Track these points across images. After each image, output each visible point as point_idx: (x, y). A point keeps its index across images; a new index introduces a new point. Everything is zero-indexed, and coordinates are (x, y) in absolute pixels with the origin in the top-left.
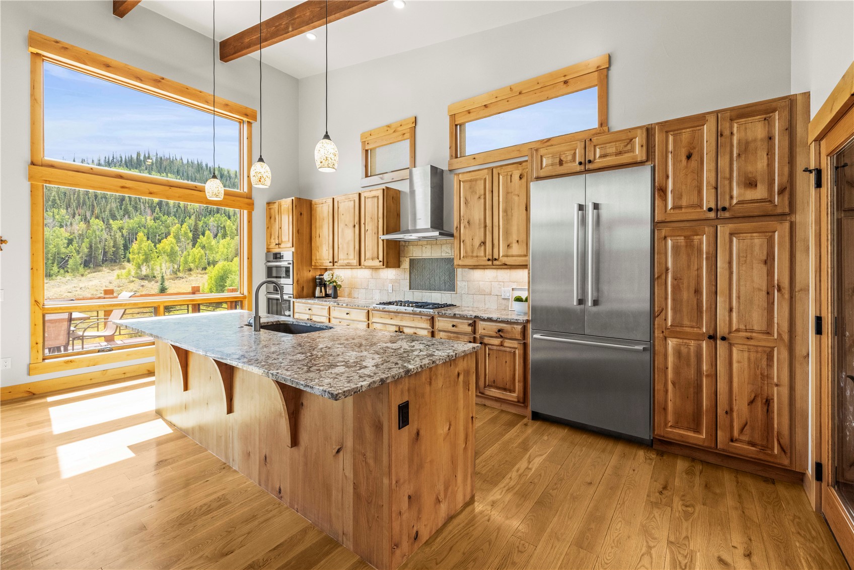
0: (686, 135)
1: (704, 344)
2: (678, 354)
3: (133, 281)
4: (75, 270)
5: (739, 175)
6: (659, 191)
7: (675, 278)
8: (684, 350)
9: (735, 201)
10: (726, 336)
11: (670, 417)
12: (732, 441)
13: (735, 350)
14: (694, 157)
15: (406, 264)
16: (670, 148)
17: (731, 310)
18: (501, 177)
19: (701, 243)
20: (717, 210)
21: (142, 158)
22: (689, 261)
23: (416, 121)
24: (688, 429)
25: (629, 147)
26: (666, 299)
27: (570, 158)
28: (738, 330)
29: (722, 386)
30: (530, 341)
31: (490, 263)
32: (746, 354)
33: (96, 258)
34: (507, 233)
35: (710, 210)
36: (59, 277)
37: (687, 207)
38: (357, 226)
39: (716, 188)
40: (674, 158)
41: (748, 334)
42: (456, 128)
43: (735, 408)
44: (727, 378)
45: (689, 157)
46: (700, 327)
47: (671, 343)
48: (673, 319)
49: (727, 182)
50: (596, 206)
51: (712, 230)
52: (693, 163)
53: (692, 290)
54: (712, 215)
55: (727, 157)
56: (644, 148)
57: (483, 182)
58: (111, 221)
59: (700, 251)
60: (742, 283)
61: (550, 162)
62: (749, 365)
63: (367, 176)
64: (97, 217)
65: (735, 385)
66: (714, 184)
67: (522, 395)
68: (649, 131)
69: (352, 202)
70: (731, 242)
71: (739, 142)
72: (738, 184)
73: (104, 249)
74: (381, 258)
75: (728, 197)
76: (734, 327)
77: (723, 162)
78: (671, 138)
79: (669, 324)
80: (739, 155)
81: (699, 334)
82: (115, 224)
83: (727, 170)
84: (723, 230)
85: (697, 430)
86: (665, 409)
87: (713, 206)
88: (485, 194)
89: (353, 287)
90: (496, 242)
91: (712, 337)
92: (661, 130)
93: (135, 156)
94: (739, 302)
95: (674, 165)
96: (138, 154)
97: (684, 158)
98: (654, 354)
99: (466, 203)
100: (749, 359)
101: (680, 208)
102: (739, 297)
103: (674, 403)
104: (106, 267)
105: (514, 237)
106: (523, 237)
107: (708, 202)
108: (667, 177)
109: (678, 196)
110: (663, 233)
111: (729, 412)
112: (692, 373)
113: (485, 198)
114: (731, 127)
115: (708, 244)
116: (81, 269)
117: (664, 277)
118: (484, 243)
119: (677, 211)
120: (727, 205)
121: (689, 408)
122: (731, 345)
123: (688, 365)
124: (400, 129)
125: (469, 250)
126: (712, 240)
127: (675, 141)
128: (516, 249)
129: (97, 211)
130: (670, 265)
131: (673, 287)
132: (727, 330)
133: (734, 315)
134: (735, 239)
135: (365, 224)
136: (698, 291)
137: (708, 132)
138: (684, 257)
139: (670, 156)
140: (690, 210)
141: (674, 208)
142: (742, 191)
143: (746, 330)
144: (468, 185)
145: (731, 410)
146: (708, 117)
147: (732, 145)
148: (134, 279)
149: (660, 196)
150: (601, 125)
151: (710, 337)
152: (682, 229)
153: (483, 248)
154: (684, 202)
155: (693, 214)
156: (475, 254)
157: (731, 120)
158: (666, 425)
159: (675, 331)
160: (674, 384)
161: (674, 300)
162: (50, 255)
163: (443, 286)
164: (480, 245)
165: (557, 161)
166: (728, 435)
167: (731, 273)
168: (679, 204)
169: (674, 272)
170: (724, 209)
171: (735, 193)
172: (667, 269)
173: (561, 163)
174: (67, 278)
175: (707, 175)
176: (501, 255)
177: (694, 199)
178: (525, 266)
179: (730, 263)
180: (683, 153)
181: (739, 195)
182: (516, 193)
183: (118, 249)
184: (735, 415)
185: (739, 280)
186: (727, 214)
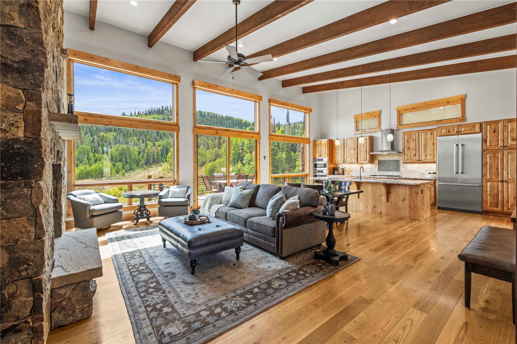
0: (493, 126)
1: (500, 184)
2: (491, 187)
3: (169, 172)
4: (142, 167)
5: (510, 137)
6: (484, 141)
7: (490, 165)
8: (493, 186)
9: (509, 144)
10: (507, 181)
11: (488, 205)
12: (509, 209)
13: (509, 185)
14: (496, 132)
15: (376, 162)
16: (488, 129)
17: (508, 174)
18: (423, 134)
19: (498, 155)
20: (504, 147)
21: (164, 109)
22: (495, 160)
23: (381, 112)
24: (494, 207)
25: (474, 128)
26: (487, 171)
27: (452, 130)
28: (510, 179)
29: (505, 195)
30: (437, 185)
31: (418, 162)
32: (513, 186)
33: (150, 161)
34: (425, 152)
35: (501, 147)
36: (136, 170)
37: (494, 146)
38: (356, 149)
39: (503, 141)
40: (489, 132)
41: (514, 180)
42: (400, 115)
43: (509, 200)
44: (507, 192)
45: (494, 132)
46: (498, 179)
47: (489, 184)
48: (489, 177)
49: (507, 139)
50: (462, 145)
51: (502, 152)
52: (496, 134)
53: (496, 169)
54: (502, 148)
55: (507, 132)
56: (479, 129)
57: (415, 135)
58: (155, 142)
59: (498, 158)
60: (511, 166)
61: (445, 131)
62: (514, 189)
63: (357, 131)
64: (149, 140)
65: (509, 194)
66: (502, 139)
67: (434, 201)
68: (481, 124)
69: (354, 141)
70: (508, 155)
71: (510, 128)
72: (510, 140)
73: (153, 156)
74: (368, 160)
75: (507, 143)
76: (509, 179)
77: (505, 134)
78: (488, 126)
79: (488, 178)
80: (510, 132)
81: (497, 181)
82: (157, 144)
83: (507, 136)
84: (505, 152)
85: (497, 207)
86: (487, 202)
87: (502, 146)
88: (416, 139)
89: (350, 171)
90: (420, 155)
91: (502, 181)
92: (485, 124)
93: (161, 108)
94: (510, 172)
95: (489, 134)
96: (163, 107)
97: (493, 132)
98: (483, 187)
99: (408, 142)
100: (514, 187)
101: (492, 146)
102: (510, 170)
103: (490, 201)
104: (154, 165)
105: (428, 153)
106: (432, 153)
107: (501, 144)
108: (487, 137)
109: (491, 142)
110: (486, 153)
111: (508, 202)
112: (496, 191)
113: (416, 141)
114: (508, 124)
115: (501, 156)
116: (145, 166)
117: (486, 165)
118: (415, 155)
119: (490, 147)
120: (507, 145)
121: (495, 201)
122: (508, 183)
123: (494, 189)
124: (374, 114)
125: (409, 157)
126: (502, 154)
127: (490, 128)
128: (429, 157)
129: (148, 137)
130: (488, 162)
131: (489, 168)
132: (507, 179)
133: (509, 175)
134: (509, 155)
135: (360, 148)
136: (497, 169)
137: (500, 125)
138: (493, 159)
139: (488, 131)
140: (495, 146)
141: (489, 146)
142: (512, 142)
143: (513, 179)
144: (408, 136)
145: (508, 201)
146: (500, 121)
147: (508, 129)
148: (169, 171)
149: (485, 142)
150: (462, 117)
151: (501, 181)
152: (492, 152)
153: (415, 157)
154: (493, 144)
155: (496, 148)
156: (411, 159)
157: (508, 122)
158: (487, 207)
159: (490, 180)
160: (490, 195)
161: (489, 171)
162: (132, 160)
163: (394, 170)
164: (414, 156)
165: (448, 131)
166: (507, 208)
167: (508, 164)
168: (491, 145)
169: (489, 164)
170: (506, 146)
171: (509, 142)
172: (487, 163)
173: (449, 132)
174: (140, 171)
175: (500, 137)
176: (423, 159)
177: (496, 144)
178: (435, 162)
179: (508, 161)
180: (492, 131)
181: (511, 143)
182: (429, 139)
183: (159, 156)
184: (509, 202)
185: (510, 166)
186: (507, 148)
